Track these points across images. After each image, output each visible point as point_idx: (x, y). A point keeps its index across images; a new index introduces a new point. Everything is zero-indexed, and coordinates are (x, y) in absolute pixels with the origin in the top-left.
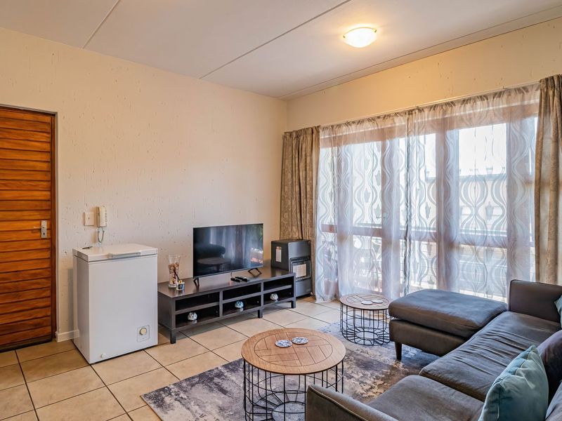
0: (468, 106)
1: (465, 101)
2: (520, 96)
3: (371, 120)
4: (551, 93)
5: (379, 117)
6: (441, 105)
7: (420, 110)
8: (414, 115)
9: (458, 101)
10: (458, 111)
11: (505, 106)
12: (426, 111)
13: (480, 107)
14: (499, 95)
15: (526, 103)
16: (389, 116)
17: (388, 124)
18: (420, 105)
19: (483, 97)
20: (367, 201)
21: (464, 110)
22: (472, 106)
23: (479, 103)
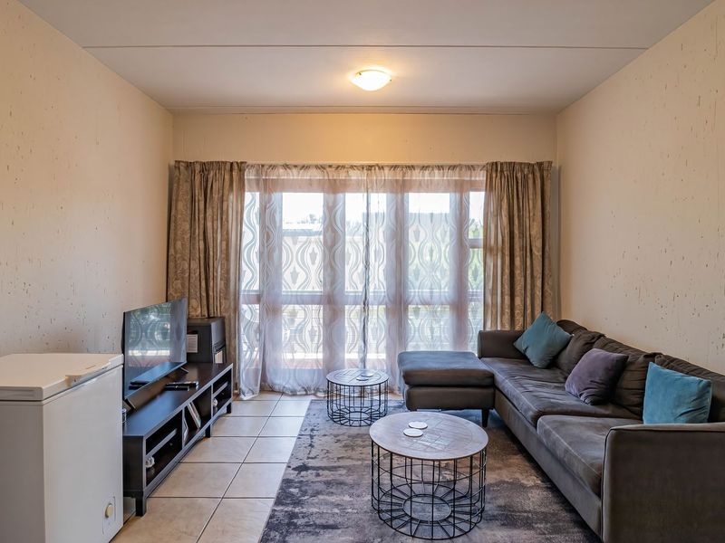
0: (427, 172)
1: (424, 168)
2: (469, 172)
3: (321, 167)
4: (494, 175)
5: (330, 166)
6: (402, 167)
7: (382, 168)
8: (373, 171)
9: (418, 166)
10: (416, 175)
11: (457, 178)
12: (386, 170)
13: (437, 176)
14: (453, 167)
15: (473, 179)
16: (343, 167)
17: (342, 175)
18: (381, 162)
19: (440, 167)
20: (313, 263)
21: (423, 176)
22: (430, 174)
23: (436, 171)
